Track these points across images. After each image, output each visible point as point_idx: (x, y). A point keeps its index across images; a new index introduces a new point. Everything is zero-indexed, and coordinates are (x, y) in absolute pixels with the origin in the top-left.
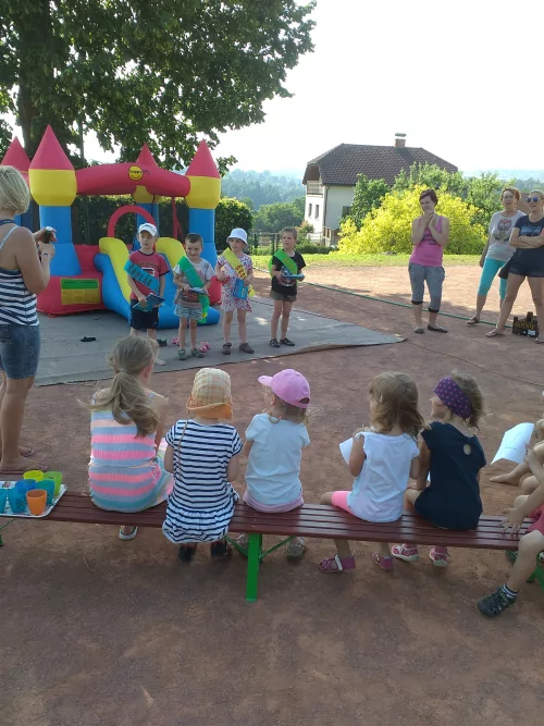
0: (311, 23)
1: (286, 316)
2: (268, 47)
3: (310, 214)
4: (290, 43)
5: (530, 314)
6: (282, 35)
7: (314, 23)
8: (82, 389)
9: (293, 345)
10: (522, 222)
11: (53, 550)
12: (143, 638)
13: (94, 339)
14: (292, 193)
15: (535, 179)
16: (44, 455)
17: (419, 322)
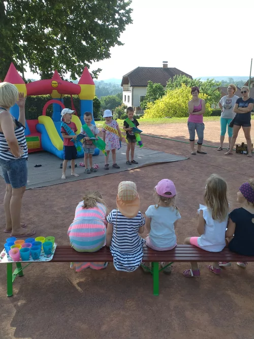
0: (130, 9)
1: (133, 150)
2: (111, 22)
3: (125, 100)
4: (121, 20)
5: (243, 143)
6: (117, 16)
7: (132, 10)
8: (41, 191)
9: (137, 163)
10: (239, 101)
11: (49, 276)
12: (108, 319)
13: (40, 166)
14: (114, 90)
15: (225, 81)
16: (32, 226)
17: (193, 149)
